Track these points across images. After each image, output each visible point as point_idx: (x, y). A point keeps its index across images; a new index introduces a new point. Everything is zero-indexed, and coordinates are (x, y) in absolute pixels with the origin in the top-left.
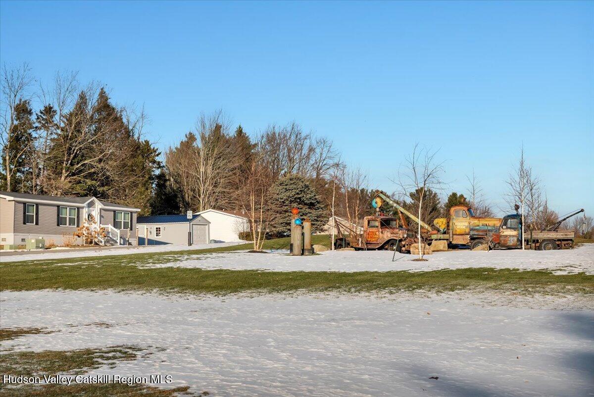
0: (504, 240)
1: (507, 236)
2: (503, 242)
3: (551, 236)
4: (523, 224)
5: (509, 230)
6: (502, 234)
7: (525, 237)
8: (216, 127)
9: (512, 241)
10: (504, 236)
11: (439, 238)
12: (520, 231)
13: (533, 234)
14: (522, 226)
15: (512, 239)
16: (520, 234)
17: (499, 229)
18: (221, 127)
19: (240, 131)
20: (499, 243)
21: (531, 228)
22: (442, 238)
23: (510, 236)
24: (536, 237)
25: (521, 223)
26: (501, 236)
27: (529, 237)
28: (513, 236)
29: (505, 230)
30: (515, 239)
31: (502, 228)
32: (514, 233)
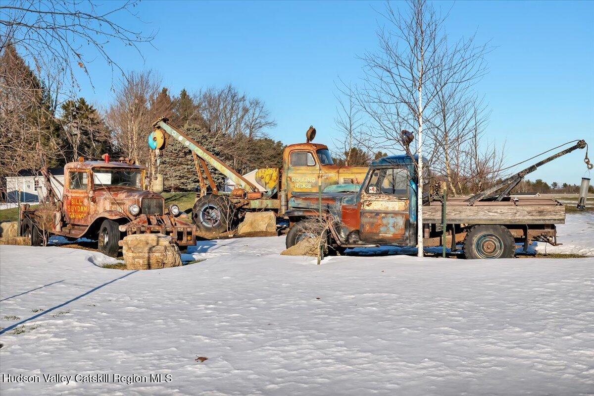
0: (372, 224)
1: (377, 213)
2: (367, 228)
3: (497, 216)
4: (421, 181)
5: (385, 197)
6: (367, 208)
7: (427, 217)
8: (163, 90)
9: (391, 229)
10: (371, 212)
11: (263, 206)
12: (414, 199)
13: (448, 209)
14: (417, 187)
15: (391, 220)
16: (414, 209)
17: (359, 195)
18: (167, 90)
19: (184, 94)
20: (358, 232)
21: (442, 192)
22: (270, 207)
23: (386, 213)
24: (457, 217)
25: (416, 180)
26: (363, 213)
27: (438, 216)
28: (395, 214)
29: (373, 198)
30: (401, 222)
31: (367, 191)
32: (396, 205)
